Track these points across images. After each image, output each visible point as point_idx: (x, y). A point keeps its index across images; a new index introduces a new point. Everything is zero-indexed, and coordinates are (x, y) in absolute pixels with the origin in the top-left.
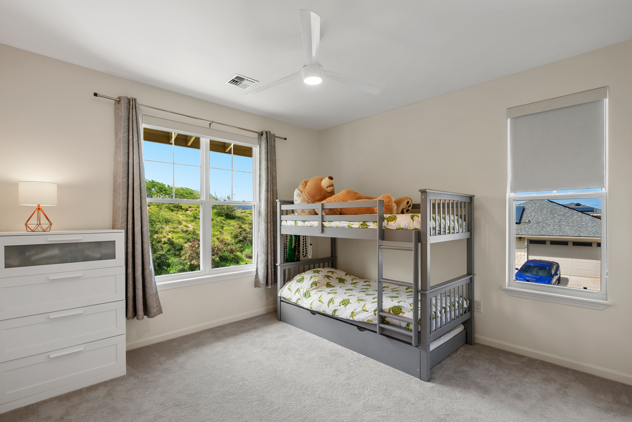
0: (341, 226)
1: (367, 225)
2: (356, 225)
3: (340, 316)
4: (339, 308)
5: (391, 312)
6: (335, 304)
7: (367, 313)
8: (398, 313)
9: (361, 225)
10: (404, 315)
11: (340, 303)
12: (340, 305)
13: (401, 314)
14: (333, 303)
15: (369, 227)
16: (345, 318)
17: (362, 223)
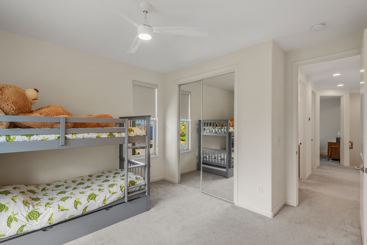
0: (88, 137)
1: (113, 135)
2: (105, 135)
3: (91, 210)
4: (88, 204)
5: (131, 185)
6: (83, 204)
7: (116, 194)
8: (134, 183)
9: (109, 135)
10: (138, 183)
11: (88, 200)
12: (89, 202)
13: (136, 184)
14: (81, 204)
15: (116, 136)
16: (98, 208)
17: (109, 134)
